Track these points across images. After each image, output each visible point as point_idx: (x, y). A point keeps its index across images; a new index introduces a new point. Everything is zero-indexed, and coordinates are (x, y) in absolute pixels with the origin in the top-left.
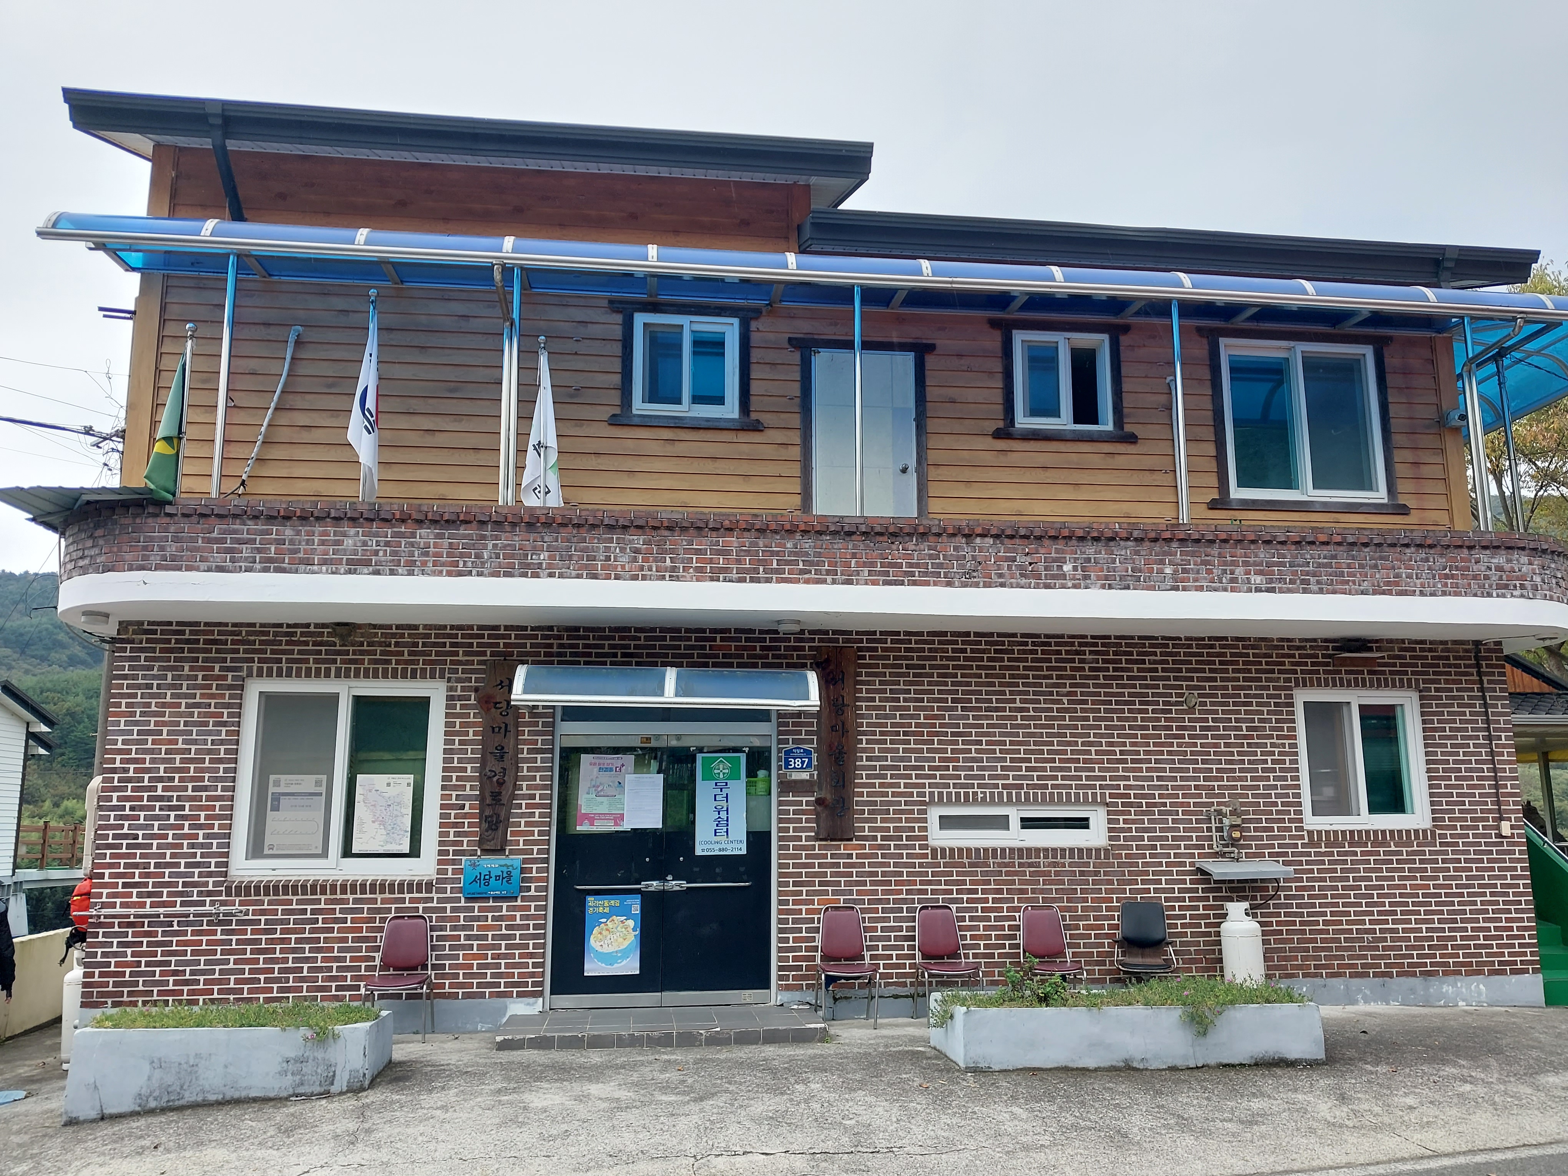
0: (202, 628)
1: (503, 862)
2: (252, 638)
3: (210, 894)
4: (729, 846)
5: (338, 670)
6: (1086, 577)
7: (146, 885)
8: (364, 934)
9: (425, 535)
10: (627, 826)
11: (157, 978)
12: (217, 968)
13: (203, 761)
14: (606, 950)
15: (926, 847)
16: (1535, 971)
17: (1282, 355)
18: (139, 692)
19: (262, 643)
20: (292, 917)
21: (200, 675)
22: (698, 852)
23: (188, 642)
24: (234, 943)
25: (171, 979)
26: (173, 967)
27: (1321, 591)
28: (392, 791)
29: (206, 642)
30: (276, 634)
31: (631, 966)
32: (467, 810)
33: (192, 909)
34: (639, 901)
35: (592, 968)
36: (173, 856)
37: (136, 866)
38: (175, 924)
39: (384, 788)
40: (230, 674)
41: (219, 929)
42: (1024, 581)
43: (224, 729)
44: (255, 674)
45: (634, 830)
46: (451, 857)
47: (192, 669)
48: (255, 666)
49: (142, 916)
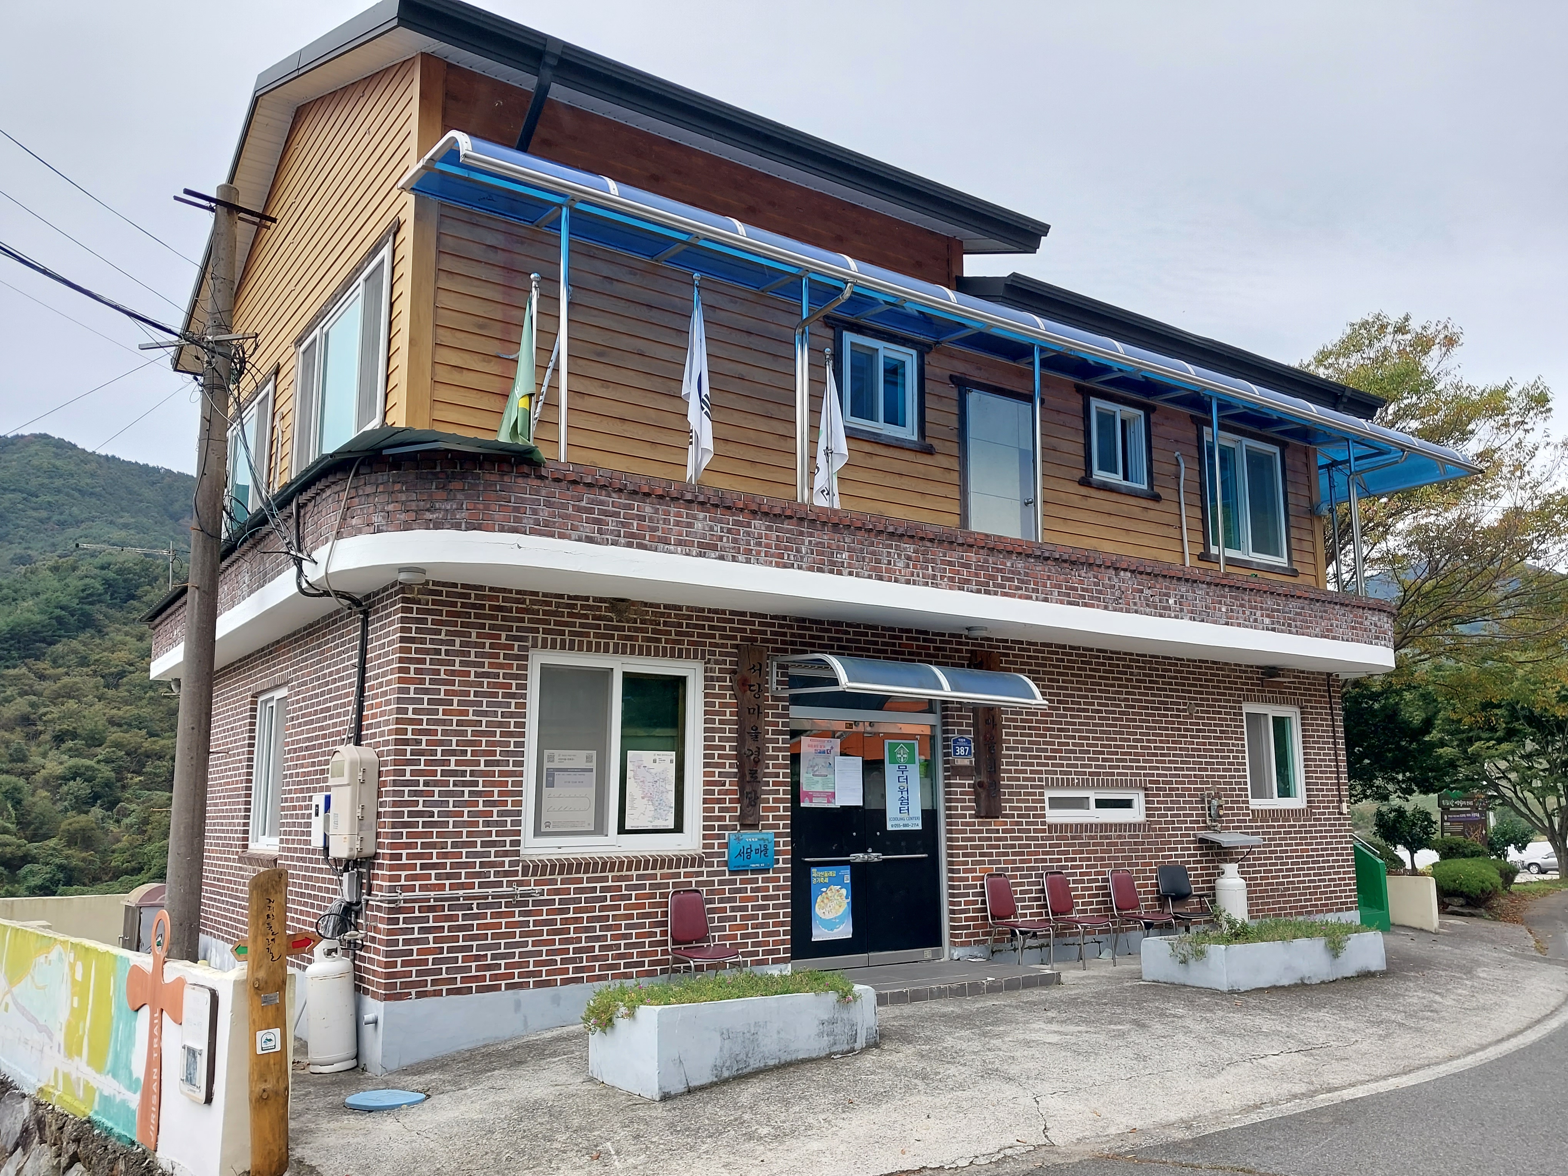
0: (487, 593)
1: (760, 836)
2: (536, 607)
3: (506, 874)
4: (910, 822)
5: (616, 645)
6: (1182, 610)
7: (444, 866)
8: (647, 910)
9: (758, 525)
10: (838, 803)
11: (460, 964)
12: (517, 951)
13: (494, 734)
14: (828, 916)
15: (1043, 823)
16: (1356, 908)
17: (1232, 445)
18: (428, 657)
19: (545, 613)
20: (583, 896)
21: (488, 642)
22: (889, 828)
23: (474, 606)
24: (531, 924)
25: (474, 964)
26: (474, 953)
27: (1297, 633)
28: (657, 768)
29: (492, 608)
30: (558, 605)
31: (844, 931)
32: (727, 787)
33: (490, 890)
34: (849, 871)
35: (819, 934)
36: (469, 834)
37: (433, 845)
38: (475, 906)
39: (650, 764)
40: (516, 644)
41: (517, 910)
42: (1148, 610)
43: (513, 701)
44: (540, 645)
45: (843, 808)
46: (716, 832)
47: (479, 636)
48: (540, 636)
49: (442, 900)
